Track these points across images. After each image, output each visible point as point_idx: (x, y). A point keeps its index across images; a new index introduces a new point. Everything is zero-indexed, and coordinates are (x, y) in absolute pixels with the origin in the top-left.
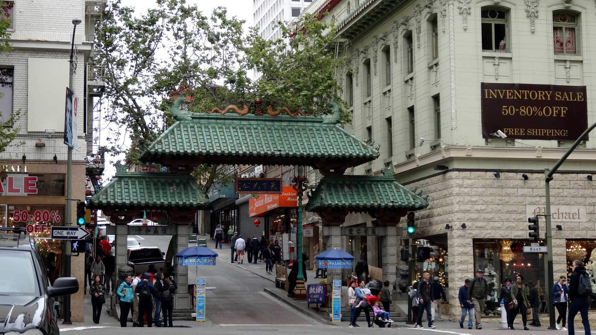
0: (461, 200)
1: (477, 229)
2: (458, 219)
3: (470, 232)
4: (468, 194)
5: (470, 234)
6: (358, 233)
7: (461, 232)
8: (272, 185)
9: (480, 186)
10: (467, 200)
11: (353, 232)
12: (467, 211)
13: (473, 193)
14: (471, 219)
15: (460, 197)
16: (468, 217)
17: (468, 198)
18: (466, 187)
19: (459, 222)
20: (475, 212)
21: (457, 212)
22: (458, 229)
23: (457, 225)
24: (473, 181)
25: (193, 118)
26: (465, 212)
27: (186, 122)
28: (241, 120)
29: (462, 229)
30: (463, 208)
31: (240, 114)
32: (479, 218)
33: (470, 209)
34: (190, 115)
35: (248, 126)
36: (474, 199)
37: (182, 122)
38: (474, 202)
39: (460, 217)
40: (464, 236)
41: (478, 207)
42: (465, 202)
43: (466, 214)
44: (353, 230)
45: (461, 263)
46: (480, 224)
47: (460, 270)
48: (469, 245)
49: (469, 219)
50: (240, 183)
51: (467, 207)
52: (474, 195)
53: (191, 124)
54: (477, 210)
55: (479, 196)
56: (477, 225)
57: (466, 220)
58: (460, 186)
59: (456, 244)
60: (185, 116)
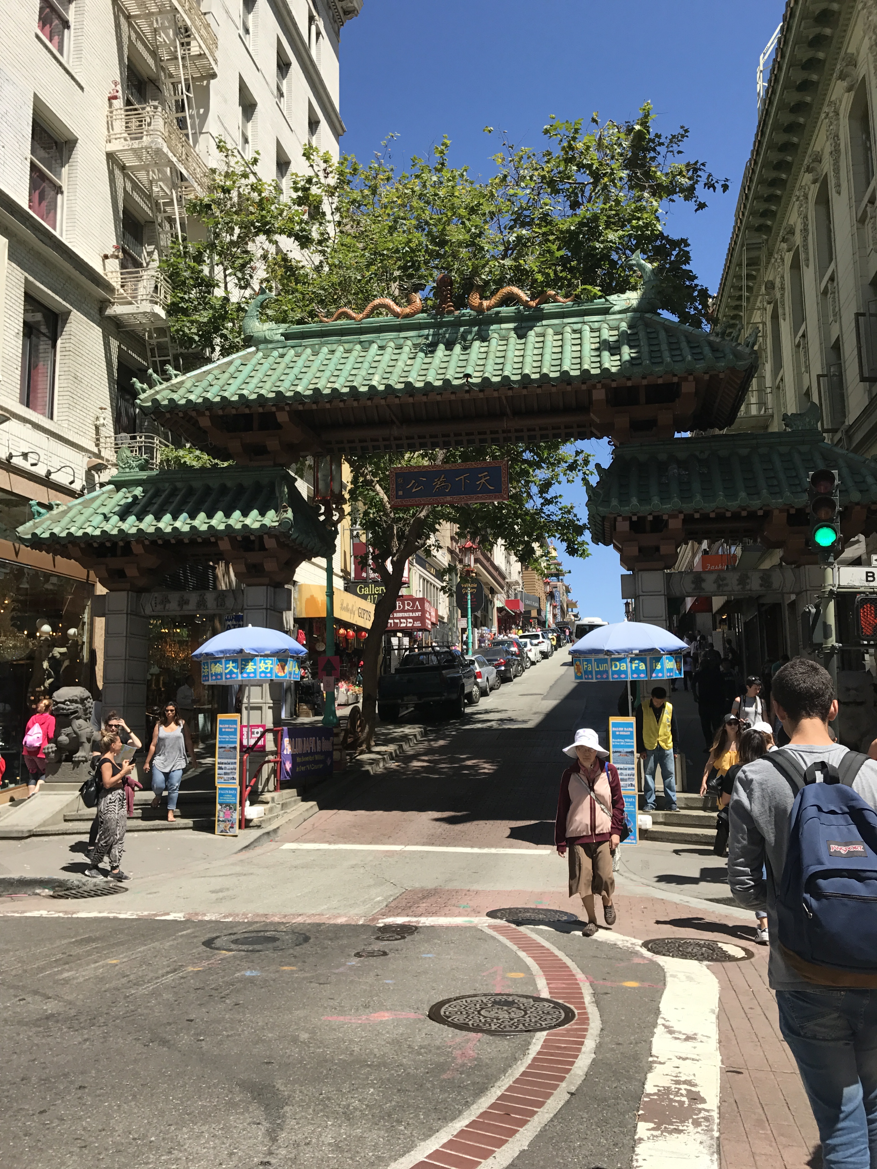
6: (719, 586)
8: (481, 478)
11: (704, 585)
25: (287, 336)
27: (270, 346)
28: (400, 328)
31: (399, 316)
34: (281, 331)
35: (415, 340)
37: (261, 346)
44: (703, 580)
50: (400, 481)
53: (281, 350)
60: (268, 335)
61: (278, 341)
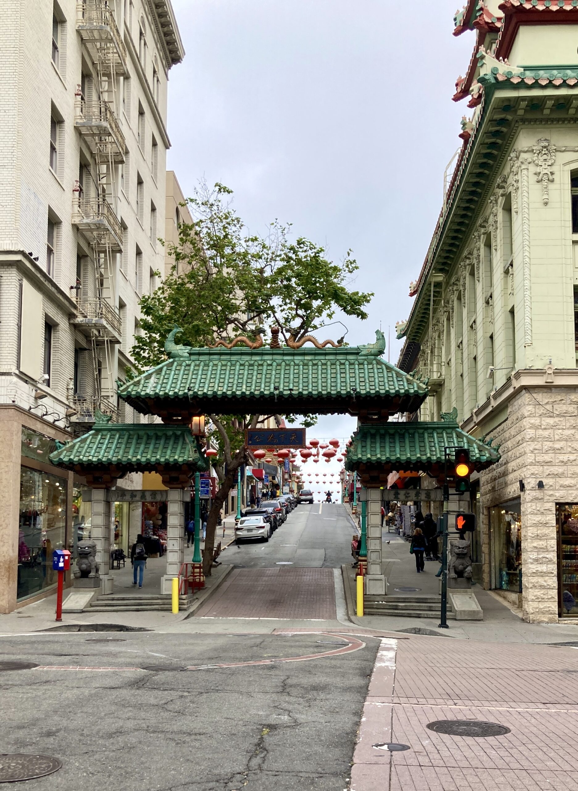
0: (537, 447)
1: (562, 488)
2: (532, 474)
3: (551, 492)
4: (548, 439)
5: (551, 495)
6: (407, 497)
7: (538, 493)
8: (292, 437)
9: (568, 426)
10: (546, 447)
11: (399, 496)
12: (548, 463)
13: (557, 437)
14: (553, 474)
15: (536, 443)
16: (548, 472)
17: (547, 445)
18: (545, 429)
19: (534, 479)
20: (560, 464)
21: (531, 464)
22: (533, 489)
23: (531, 483)
24: (557, 419)
25: (190, 354)
26: (543, 464)
28: (252, 354)
29: (539, 490)
30: (540, 458)
31: (251, 347)
32: (566, 472)
33: (551, 460)
34: (187, 351)
35: (260, 363)
36: (557, 446)
38: (558, 449)
39: (536, 472)
40: (542, 499)
41: (565, 458)
42: (544, 449)
43: (545, 467)
44: (399, 494)
45: (538, 537)
46: (567, 482)
47: (535, 547)
48: (550, 512)
49: (549, 474)
50: (250, 436)
51: (547, 458)
52: (558, 440)
53: (187, 362)
54: (563, 462)
55: (566, 441)
56: (561, 482)
57: (545, 476)
58: (536, 427)
59: (529, 510)
60: (180, 352)
61: (185, 357)
